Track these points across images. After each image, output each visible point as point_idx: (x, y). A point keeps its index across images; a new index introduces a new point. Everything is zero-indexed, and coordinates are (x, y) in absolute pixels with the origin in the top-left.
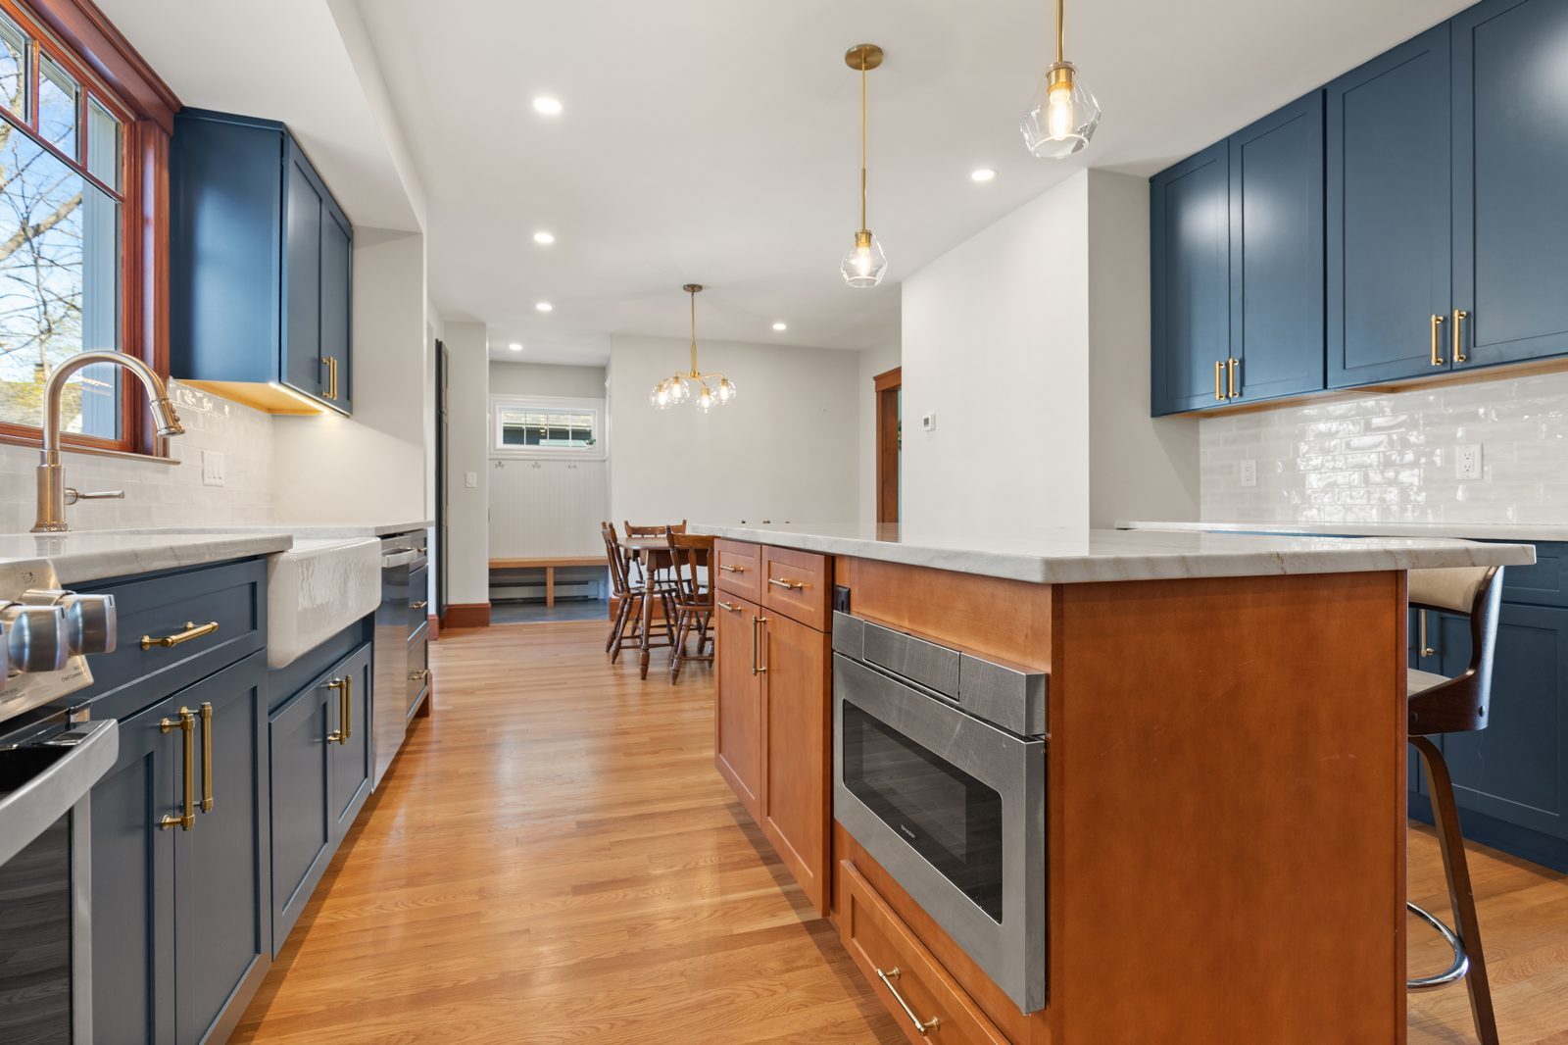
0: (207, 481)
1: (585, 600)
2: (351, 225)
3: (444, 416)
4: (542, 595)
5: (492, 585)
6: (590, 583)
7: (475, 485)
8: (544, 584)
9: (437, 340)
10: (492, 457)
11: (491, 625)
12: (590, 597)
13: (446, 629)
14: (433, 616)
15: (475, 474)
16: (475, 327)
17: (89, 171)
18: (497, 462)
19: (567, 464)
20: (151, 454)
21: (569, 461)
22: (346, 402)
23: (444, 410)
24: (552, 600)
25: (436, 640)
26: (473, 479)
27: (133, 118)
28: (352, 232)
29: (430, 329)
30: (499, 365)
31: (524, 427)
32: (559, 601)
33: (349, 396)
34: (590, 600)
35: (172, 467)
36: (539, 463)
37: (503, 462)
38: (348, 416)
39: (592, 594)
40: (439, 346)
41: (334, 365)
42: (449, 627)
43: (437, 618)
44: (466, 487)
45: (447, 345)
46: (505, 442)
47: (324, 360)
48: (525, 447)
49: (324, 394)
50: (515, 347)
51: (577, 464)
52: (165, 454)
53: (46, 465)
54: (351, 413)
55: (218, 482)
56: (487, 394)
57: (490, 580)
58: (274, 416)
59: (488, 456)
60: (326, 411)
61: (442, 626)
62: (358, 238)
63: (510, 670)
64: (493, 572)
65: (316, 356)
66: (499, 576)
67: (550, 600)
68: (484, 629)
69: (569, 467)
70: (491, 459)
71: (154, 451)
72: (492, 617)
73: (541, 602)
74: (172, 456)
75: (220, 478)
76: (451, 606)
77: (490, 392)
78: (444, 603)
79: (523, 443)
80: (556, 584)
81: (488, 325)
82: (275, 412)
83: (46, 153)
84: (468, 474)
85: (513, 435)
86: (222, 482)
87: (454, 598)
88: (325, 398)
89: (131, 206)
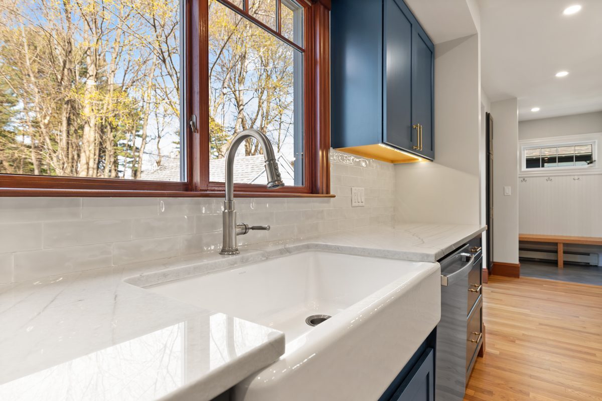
0: (354, 204)
1: (587, 266)
2: (433, 45)
3: (491, 155)
4: (556, 259)
5: (520, 249)
6: (591, 255)
7: (510, 194)
8: (556, 252)
9: (486, 113)
10: (520, 176)
11: (520, 277)
12: (591, 264)
13: (492, 275)
14: (484, 269)
15: (510, 187)
16: (510, 101)
17: (282, 35)
18: (522, 179)
19: (572, 177)
20: (318, 193)
21: (574, 175)
22: (430, 153)
23: (491, 152)
24: (562, 262)
25: (487, 283)
26: (508, 190)
27: (310, 4)
28: (434, 48)
29: (482, 107)
30: (524, 123)
31: (541, 157)
32: (567, 264)
33: (432, 148)
34: (591, 266)
35: (332, 199)
36: (551, 178)
37: (526, 179)
38: (432, 161)
39: (592, 262)
40: (488, 116)
41: (420, 129)
42: (494, 274)
43: (487, 271)
44: (504, 195)
45: (493, 115)
46: (527, 167)
47: (414, 127)
48: (541, 169)
49: (414, 148)
50: (535, 110)
51: (580, 177)
52: (328, 192)
53: (226, 211)
54: (434, 158)
55: (360, 204)
56: (518, 140)
57: (519, 246)
58: (395, 164)
59: (518, 176)
60: (420, 159)
61: (490, 273)
62: (437, 51)
63: (540, 324)
64: (521, 242)
65: (410, 125)
66: (525, 245)
67: (560, 263)
68: (516, 280)
69: (574, 179)
70: (519, 177)
71: (320, 191)
72: (521, 271)
73: (555, 263)
74: (332, 193)
75: (362, 202)
76: (494, 262)
77: (519, 140)
78: (491, 260)
79: (539, 167)
80: (565, 252)
81: (518, 99)
82: (395, 162)
83: (244, 18)
84: (506, 187)
85: (532, 163)
86: (363, 204)
87: (497, 258)
88: (415, 150)
89: (309, 53)
